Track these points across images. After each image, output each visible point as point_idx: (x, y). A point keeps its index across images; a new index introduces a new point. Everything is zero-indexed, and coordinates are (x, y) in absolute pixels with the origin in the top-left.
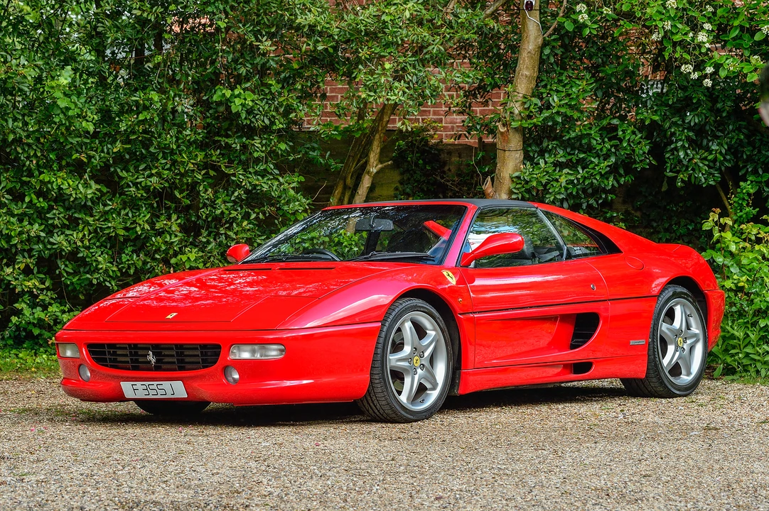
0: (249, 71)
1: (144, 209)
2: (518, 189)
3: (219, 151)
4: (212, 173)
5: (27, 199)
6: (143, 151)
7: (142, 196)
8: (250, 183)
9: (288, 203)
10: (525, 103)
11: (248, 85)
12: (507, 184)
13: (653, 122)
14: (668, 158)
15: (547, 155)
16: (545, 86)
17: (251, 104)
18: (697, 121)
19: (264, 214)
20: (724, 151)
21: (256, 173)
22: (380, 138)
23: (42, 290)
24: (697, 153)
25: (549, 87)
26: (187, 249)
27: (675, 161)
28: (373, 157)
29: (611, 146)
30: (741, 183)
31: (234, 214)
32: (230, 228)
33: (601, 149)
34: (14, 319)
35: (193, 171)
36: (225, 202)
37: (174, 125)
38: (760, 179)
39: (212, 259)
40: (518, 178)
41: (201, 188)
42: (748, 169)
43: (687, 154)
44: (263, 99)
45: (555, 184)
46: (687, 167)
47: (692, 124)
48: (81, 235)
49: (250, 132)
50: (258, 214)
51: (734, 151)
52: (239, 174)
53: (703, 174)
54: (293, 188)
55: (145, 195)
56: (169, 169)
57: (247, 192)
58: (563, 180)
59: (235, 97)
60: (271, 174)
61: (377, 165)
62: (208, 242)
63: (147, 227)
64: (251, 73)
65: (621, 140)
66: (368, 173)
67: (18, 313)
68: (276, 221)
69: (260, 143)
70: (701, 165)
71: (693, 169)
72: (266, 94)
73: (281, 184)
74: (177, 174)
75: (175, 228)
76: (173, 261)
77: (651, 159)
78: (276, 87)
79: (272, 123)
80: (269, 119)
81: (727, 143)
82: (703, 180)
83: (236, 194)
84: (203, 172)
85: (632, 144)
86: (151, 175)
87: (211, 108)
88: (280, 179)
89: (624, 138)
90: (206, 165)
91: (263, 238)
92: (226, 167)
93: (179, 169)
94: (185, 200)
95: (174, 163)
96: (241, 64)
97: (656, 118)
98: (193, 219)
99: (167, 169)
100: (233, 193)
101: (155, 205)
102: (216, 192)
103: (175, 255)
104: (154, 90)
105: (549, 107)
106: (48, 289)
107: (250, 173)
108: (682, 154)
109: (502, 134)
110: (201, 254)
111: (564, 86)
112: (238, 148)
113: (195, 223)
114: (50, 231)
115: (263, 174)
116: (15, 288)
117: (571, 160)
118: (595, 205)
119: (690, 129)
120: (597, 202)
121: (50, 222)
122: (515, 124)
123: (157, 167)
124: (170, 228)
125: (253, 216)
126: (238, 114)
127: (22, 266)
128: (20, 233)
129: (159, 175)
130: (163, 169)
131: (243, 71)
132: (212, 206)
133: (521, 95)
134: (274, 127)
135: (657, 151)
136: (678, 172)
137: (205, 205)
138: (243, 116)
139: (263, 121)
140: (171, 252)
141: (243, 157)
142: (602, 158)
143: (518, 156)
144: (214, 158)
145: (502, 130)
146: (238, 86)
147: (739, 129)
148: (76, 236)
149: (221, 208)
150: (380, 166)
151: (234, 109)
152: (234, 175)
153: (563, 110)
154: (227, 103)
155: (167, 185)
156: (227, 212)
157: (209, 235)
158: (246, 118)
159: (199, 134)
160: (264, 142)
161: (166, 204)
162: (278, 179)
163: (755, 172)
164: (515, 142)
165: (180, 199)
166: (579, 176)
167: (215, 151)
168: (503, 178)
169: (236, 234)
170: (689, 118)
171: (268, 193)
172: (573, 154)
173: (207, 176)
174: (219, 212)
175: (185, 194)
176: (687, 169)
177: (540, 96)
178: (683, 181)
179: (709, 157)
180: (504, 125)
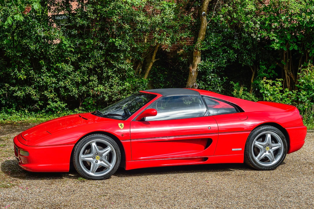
1: (86, 73)
2: (200, 68)
5: (52, 71)
6: (86, 57)
7: (86, 70)
8: (119, 66)
11: (120, 37)
12: (196, 67)
17: (121, 43)
18: (250, 48)
21: (121, 63)
22: (156, 52)
23: (55, 97)
26: (99, 86)
28: (153, 57)
31: (114, 75)
32: (112, 79)
34: (48, 106)
35: (102, 62)
36: (111, 71)
39: (107, 88)
40: (200, 65)
41: (104, 67)
44: (124, 41)
45: (210, 67)
47: (248, 49)
48: (67, 81)
49: (119, 51)
50: (121, 75)
52: (116, 64)
53: (249, 63)
57: (118, 68)
58: (213, 65)
61: (155, 60)
62: (105, 83)
63: (87, 79)
66: (152, 62)
67: (49, 104)
68: (126, 77)
70: (248, 60)
74: (97, 63)
75: (96, 79)
76: (95, 89)
78: (128, 38)
79: (127, 49)
80: (126, 47)
82: (250, 65)
83: (115, 69)
86: (89, 64)
87: (108, 44)
92: (112, 61)
94: (99, 71)
95: (96, 60)
99: (94, 62)
101: (89, 72)
102: (108, 69)
103: (95, 87)
106: (57, 97)
107: (119, 63)
108: (245, 57)
109: (195, 52)
110: (104, 87)
112: (116, 56)
114: (59, 80)
115: (123, 63)
116: (48, 97)
121: (58, 78)
124: (94, 79)
125: (119, 76)
127: (50, 91)
128: (50, 81)
129: (91, 64)
132: (107, 73)
137: (105, 72)
139: (124, 48)
144: (108, 59)
146: (117, 38)
148: (66, 82)
149: (110, 73)
151: (116, 45)
152: (114, 64)
153: (214, 45)
154: (113, 43)
156: (112, 75)
160: (124, 54)
161: (93, 72)
162: (127, 65)
164: (199, 54)
165: (97, 71)
166: (216, 64)
167: (109, 57)
168: (195, 65)
169: (114, 81)
170: (247, 47)
171: (124, 69)
172: (214, 57)
173: (106, 63)
174: (109, 75)
175: (99, 69)
176: (245, 61)
177: (206, 41)
178: (244, 65)
179: (252, 58)
180: (196, 49)
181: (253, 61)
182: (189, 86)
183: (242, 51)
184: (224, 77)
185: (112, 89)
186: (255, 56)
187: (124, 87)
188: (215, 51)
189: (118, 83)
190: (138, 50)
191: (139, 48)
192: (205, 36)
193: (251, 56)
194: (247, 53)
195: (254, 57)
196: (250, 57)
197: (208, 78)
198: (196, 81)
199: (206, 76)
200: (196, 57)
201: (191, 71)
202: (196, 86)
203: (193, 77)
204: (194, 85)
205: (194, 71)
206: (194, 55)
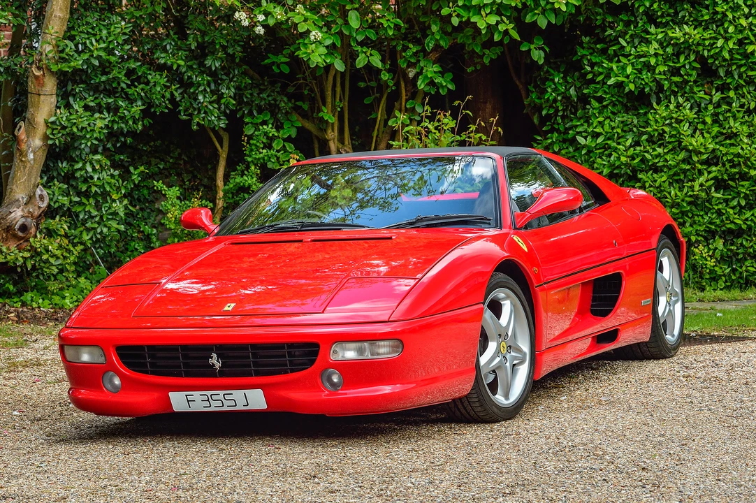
2: (54, 134)
12: (41, 129)
27: (188, 105)
40: (53, 123)
42: (244, 111)
43: (205, 97)
46: (199, 111)
53: (215, 117)
58: (99, 124)
70: (211, 108)
71: (205, 113)
77: (167, 102)
81: (234, 87)
82: (216, 123)
109: (37, 77)
117: (99, 104)
133: (54, 37)
136: (191, 116)
143: (52, 100)
145: (36, 74)
163: (251, 114)
164: (50, 85)
168: (36, 122)
170: (208, 62)
178: (198, 124)
179: (223, 101)
180: (39, 68)
181: (225, 114)
182: (18, 200)
183: (190, 77)
184: (131, 169)
186: (232, 95)
188: (102, 75)
193: (221, 96)
195: (230, 97)
196: (215, 97)
197: (80, 169)
198: (39, 180)
199: (72, 161)
200: (39, 95)
201: (24, 147)
202: (41, 197)
203: (29, 165)
204: (37, 196)
205: (33, 145)
206: (31, 87)
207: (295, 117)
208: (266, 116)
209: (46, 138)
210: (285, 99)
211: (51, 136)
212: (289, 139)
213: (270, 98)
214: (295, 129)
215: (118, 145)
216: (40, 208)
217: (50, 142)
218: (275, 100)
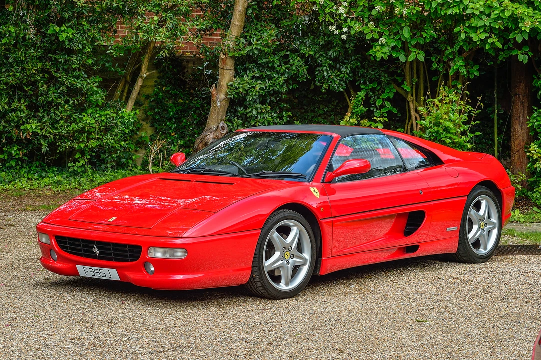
0: (70, 16)
1: (5, 96)
2: (231, 93)
3: (51, 63)
4: (47, 76)
6: (5, 61)
7: (4, 88)
8: (70, 83)
9: (92, 95)
10: (237, 42)
11: (70, 24)
12: (225, 89)
13: (310, 55)
14: (317, 75)
15: (248, 72)
16: (248, 32)
17: (71, 36)
18: (335, 55)
19: (78, 101)
20: (349, 72)
21: (74, 77)
22: (149, 57)
24: (334, 72)
25: (250, 32)
26: (31, 121)
27: (322, 77)
28: (144, 68)
29: (286, 68)
30: (359, 93)
31: (60, 101)
32: (58, 109)
33: (280, 70)
35: (35, 74)
36: (54, 93)
37: (23, 45)
38: (367, 88)
39: (46, 127)
40: (232, 86)
41: (40, 85)
42: (361, 82)
43: (328, 74)
44: (79, 33)
45: (253, 90)
46: (328, 81)
47: (333, 57)
49: (70, 52)
50: (75, 101)
51: (354, 71)
52: (63, 78)
53: (337, 85)
54: (96, 87)
55: (5, 88)
56: (20, 73)
57: (68, 88)
58: (258, 87)
59: (62, 32)
60: (83, 77)
61: (146, 73)
62: (44, 117)
63: (6, 107)
64: (71, 17)
65: (292, 65)
66: (142, 77)
68: (85, 105)
69: (76, 60)
70: (336, 79)
71: (331, 82)
72: (81, 31)
73: (89, 84)
74: (25, 76)
75: (23, 107)
76: (22, 128)
77: (308, 75)
78: (87, 26)
79: (84, 48)
80: (82, 45)
81: (350, 67)
82: (337, 89)
83: (61, 89)
84: (41, 75)
85: (298, 67)
86: (9, 76)
87: (47, 37)
88: (88, 81)
89: (294, 64)
90: (44, 71)
91: (77, 115)
92: (56, 72)
93: (26, 73)
94: (30, 92)
95: (23, 69)
96: (65, 11)
97: (312, 53)
98: (35, 102)
99: (19, 73)
100: (59, 88)
101: (11, 93)
102: (49, 87)
103: (24, 123)
104: (12, 25)
105: (250, 44)
107: (70, 77)
108: (325, 74)
109: (223, 59)
110: (39, 124)
111: (260, 32)
112: (63, 62)
113: (35, 104)
115: (78, 78)
117: (262, 75)
118: (275, 101)
119: (330, 59)
120: (276, 99)
122: (231, 55)
123: (13, 72)
124: (21, 108)
125: (71, 102)
126: (64, 42)
129: (14, 76)
130: (17, 72)
131: (67, 16)
132: (47, 95)
133: (234, 37)
134: (85, 51)
135: (311, 71)
136: (323, 83)
137: (42, 95)
138: (67, 43)
139: (79, 47)
140: (21, 122)
141: (66, 67)
142: (280, 75)
143: (232, 73)
144: (48, 67)
145: (223, 57)
146: (64, 25)
147: (357, 60)
149: (52, 97)
150: (148, 74)
151: (61, 39)
152: (60, 78)
153: (259, 47)
154: (56, 35)
155: (19, 82)
156: (55, 100)
157: (44, 112)
158: (68, 45)
159: (39, 52)
160: (79, 59)
161: (18, 93)
162: (87, 81)
163: (365, 83)
164: (230, 64)
165: (27, 91)
166: (267, 85)
167: (49, 63)
168: (223, 86)
169: (61, 113)
170: (330, 53)
171: (81, 89)
172: (263, 72)
173: (44, 77)
174: (50, 100)
175: (30, 88)
176: (328, 82)
177: (245, 38)
178: (325, 89)
179: (341, 76)
180: (224, 54)
182: (211, 129)
184: (284, 113)
185: (57, 129)
187: (80, 125)
189: (69, 117)
190: (108, 52)
191: (110, 48)
192: (244, 28)
194: (330, 65)
196: (338, 73)
197: (250, 112)
198: (224, 118)
199: (246, 108)
200: (224, 69)
201: (215, 99)
202: (223, 128)
203: (217, 109)
204: (220, 127)
205: (220, 98)
206: (221, 65)
207: (393, 86)
208: (375, 85)
209: (227, 94)
210: (386, 76)
211: (229, 93)
212: (388, 100)
213: (377, 75)
214: (393, 94)
215: (278, 99)
216: (222, 134)
217: (229, 97)
218: (380, 76)
